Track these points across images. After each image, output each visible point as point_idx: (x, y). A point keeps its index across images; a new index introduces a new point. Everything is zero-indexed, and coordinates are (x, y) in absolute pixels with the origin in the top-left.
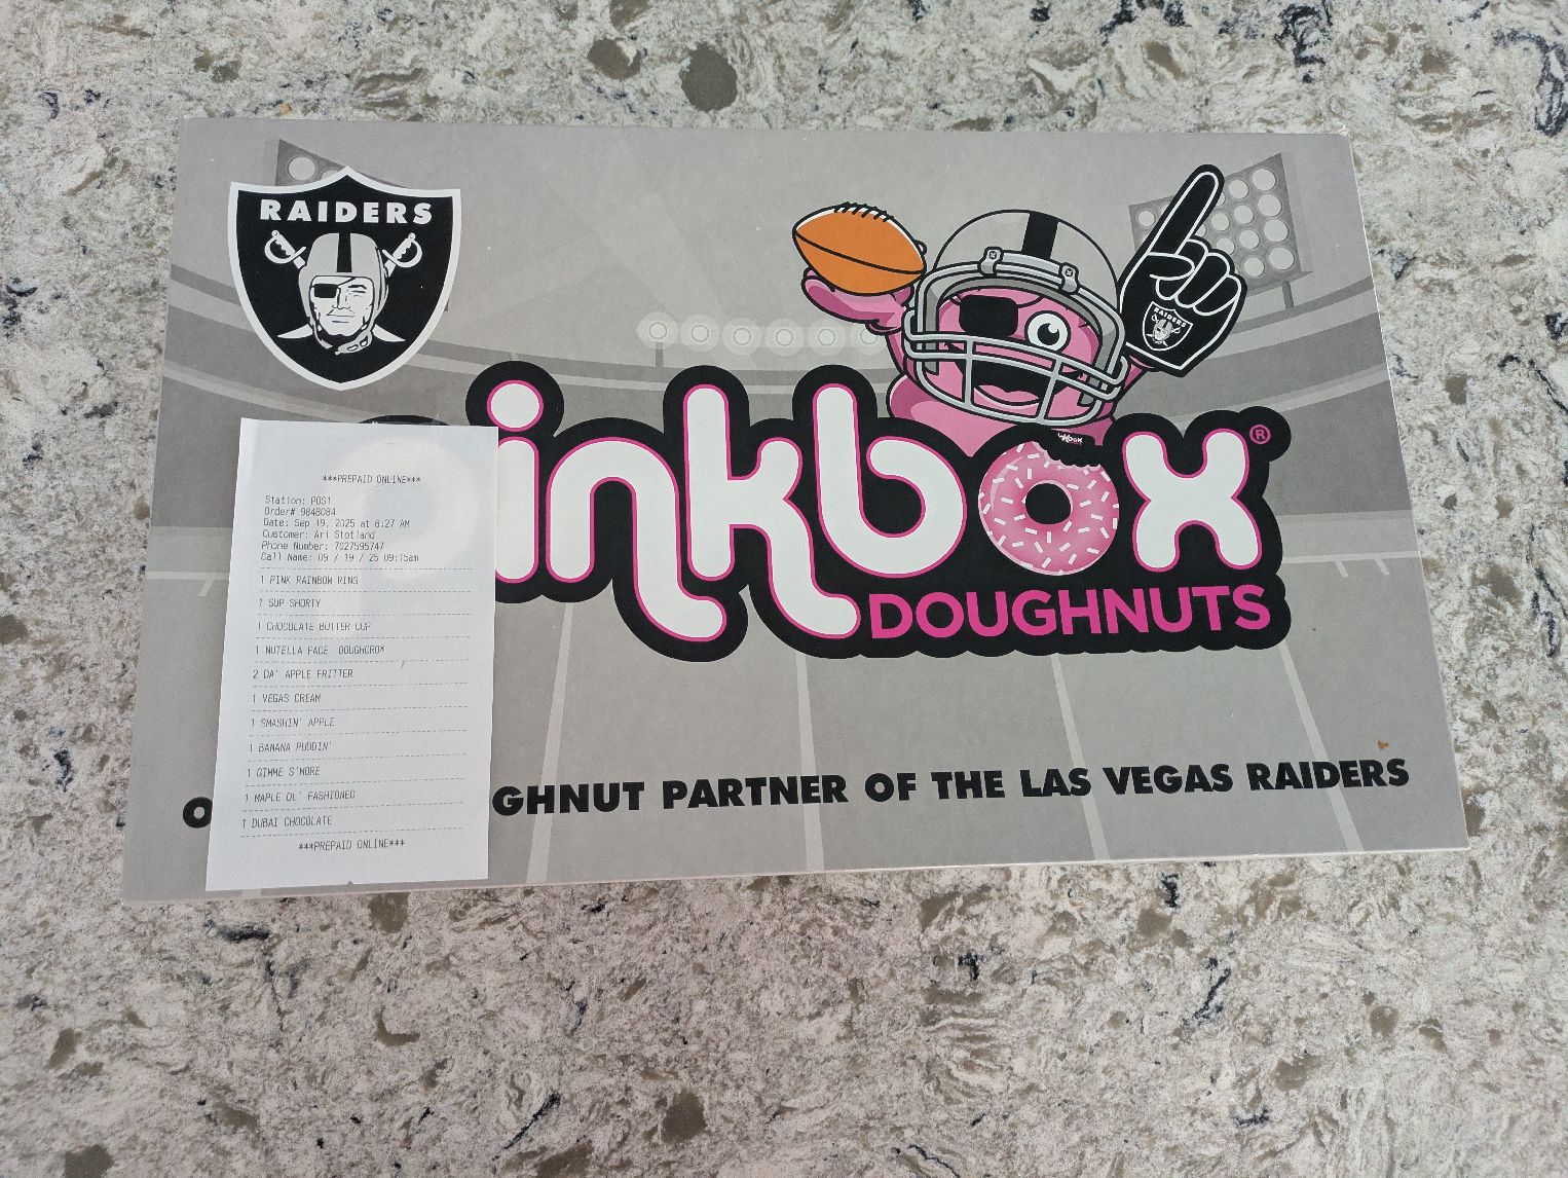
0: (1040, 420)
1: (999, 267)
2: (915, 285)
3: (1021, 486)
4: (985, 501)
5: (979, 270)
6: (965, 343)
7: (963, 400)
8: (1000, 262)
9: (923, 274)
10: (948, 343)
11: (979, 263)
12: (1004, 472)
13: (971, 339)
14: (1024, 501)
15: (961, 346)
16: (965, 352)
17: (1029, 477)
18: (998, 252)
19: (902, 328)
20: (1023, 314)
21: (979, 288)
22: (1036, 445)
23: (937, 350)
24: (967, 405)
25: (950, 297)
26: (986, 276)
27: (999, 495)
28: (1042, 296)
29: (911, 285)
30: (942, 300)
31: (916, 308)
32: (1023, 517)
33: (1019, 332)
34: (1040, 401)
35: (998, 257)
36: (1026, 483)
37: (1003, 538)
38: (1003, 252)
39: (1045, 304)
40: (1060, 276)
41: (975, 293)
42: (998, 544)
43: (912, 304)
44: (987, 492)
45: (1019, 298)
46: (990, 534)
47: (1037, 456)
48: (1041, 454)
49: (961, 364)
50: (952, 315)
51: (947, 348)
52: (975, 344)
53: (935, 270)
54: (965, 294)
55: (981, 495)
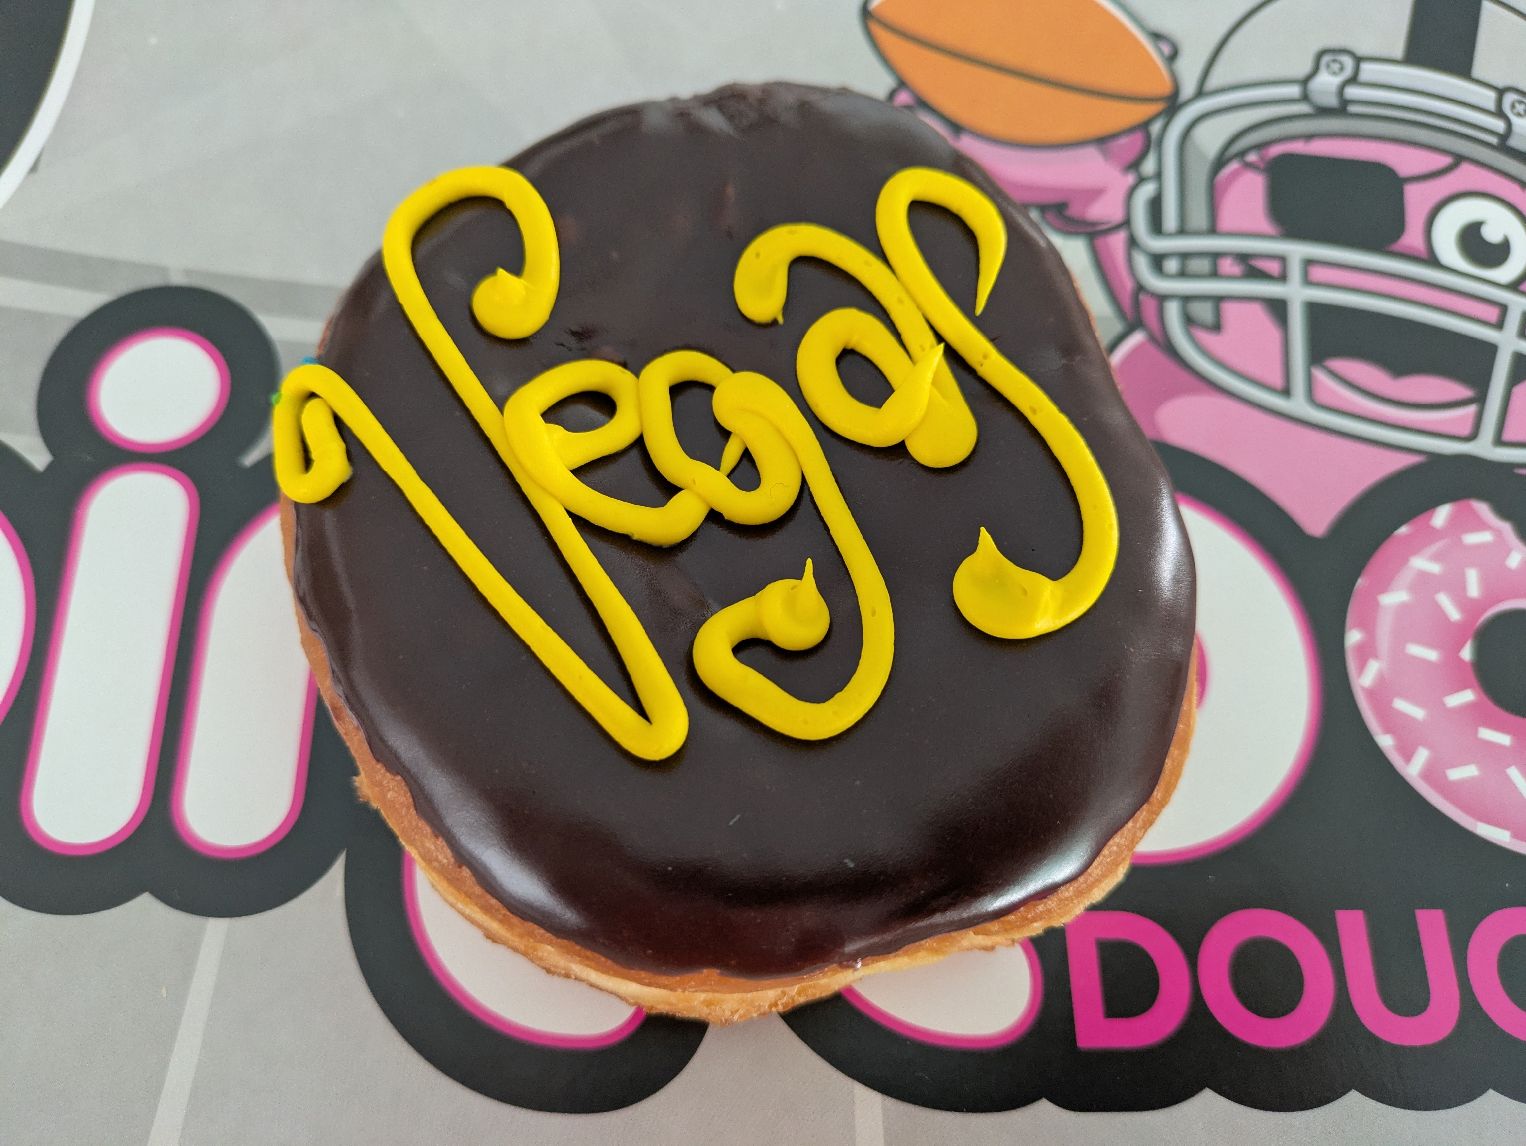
0: (1484, 448)
1: (1352, 92)
2: (1156, 128)
3: (1454, 614)
4: (1367, 651)
5: (1305, 97)
6: (1282, 259)
7: (1286, 392)
8: (1354, 80)
9: (1172, 104)
10: (1243, 258)
11: (1305, 82)
12: (1406, 576)
13: (1297, 251)
14: (1467, 653)
15: (1273, 267)
16: (1283, 278)
17: (1474, 590)
18: (1348, 62)
19: (1127, 223)
20: (1418, 199)
21: (1309, 137)
22: (1483, 509)
23: (1215, 274)
24: (1298, 405)
25: (1242, 154)
26: (1323, 112)
27: (1400, 638)
28: (1459, 159)
29: (1144, 126)
30: (1220, 162)
31: (1158, 176)
32: (1467, 696)
33: (1412, 238)
34: (1481, 399)
35: (1348, 72)
36: (1468, 606)
37: (1422, 756)
38: (1359, 60)
39: (1467, 175)
40: (1499, 113)
41: (1298, 147)
42: (1412, 770)
43: (1149, 166)
44: (1368, 626)
45: (1405, 161)
46: (1385, 741)
47: (1485, 537)
48: (1498, 533)
49: (1278, 309)
50: (1247, 196)
51: (1237, 269)
52: (1309, 263)
53: (1200, 93)
54: (1276, 150)
55: (1353, 637)
